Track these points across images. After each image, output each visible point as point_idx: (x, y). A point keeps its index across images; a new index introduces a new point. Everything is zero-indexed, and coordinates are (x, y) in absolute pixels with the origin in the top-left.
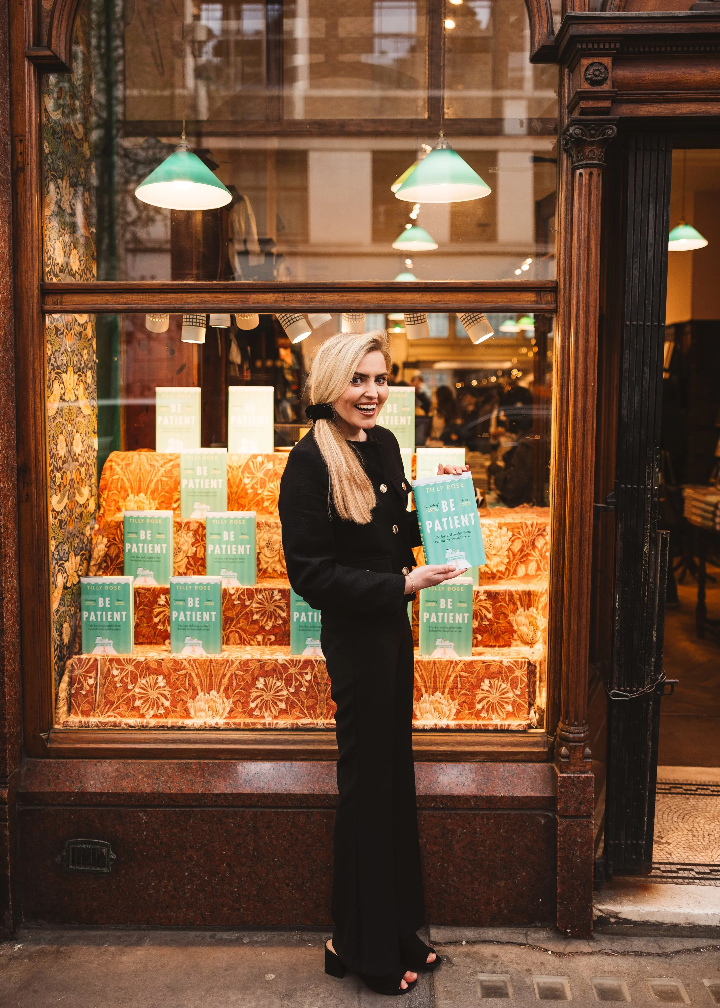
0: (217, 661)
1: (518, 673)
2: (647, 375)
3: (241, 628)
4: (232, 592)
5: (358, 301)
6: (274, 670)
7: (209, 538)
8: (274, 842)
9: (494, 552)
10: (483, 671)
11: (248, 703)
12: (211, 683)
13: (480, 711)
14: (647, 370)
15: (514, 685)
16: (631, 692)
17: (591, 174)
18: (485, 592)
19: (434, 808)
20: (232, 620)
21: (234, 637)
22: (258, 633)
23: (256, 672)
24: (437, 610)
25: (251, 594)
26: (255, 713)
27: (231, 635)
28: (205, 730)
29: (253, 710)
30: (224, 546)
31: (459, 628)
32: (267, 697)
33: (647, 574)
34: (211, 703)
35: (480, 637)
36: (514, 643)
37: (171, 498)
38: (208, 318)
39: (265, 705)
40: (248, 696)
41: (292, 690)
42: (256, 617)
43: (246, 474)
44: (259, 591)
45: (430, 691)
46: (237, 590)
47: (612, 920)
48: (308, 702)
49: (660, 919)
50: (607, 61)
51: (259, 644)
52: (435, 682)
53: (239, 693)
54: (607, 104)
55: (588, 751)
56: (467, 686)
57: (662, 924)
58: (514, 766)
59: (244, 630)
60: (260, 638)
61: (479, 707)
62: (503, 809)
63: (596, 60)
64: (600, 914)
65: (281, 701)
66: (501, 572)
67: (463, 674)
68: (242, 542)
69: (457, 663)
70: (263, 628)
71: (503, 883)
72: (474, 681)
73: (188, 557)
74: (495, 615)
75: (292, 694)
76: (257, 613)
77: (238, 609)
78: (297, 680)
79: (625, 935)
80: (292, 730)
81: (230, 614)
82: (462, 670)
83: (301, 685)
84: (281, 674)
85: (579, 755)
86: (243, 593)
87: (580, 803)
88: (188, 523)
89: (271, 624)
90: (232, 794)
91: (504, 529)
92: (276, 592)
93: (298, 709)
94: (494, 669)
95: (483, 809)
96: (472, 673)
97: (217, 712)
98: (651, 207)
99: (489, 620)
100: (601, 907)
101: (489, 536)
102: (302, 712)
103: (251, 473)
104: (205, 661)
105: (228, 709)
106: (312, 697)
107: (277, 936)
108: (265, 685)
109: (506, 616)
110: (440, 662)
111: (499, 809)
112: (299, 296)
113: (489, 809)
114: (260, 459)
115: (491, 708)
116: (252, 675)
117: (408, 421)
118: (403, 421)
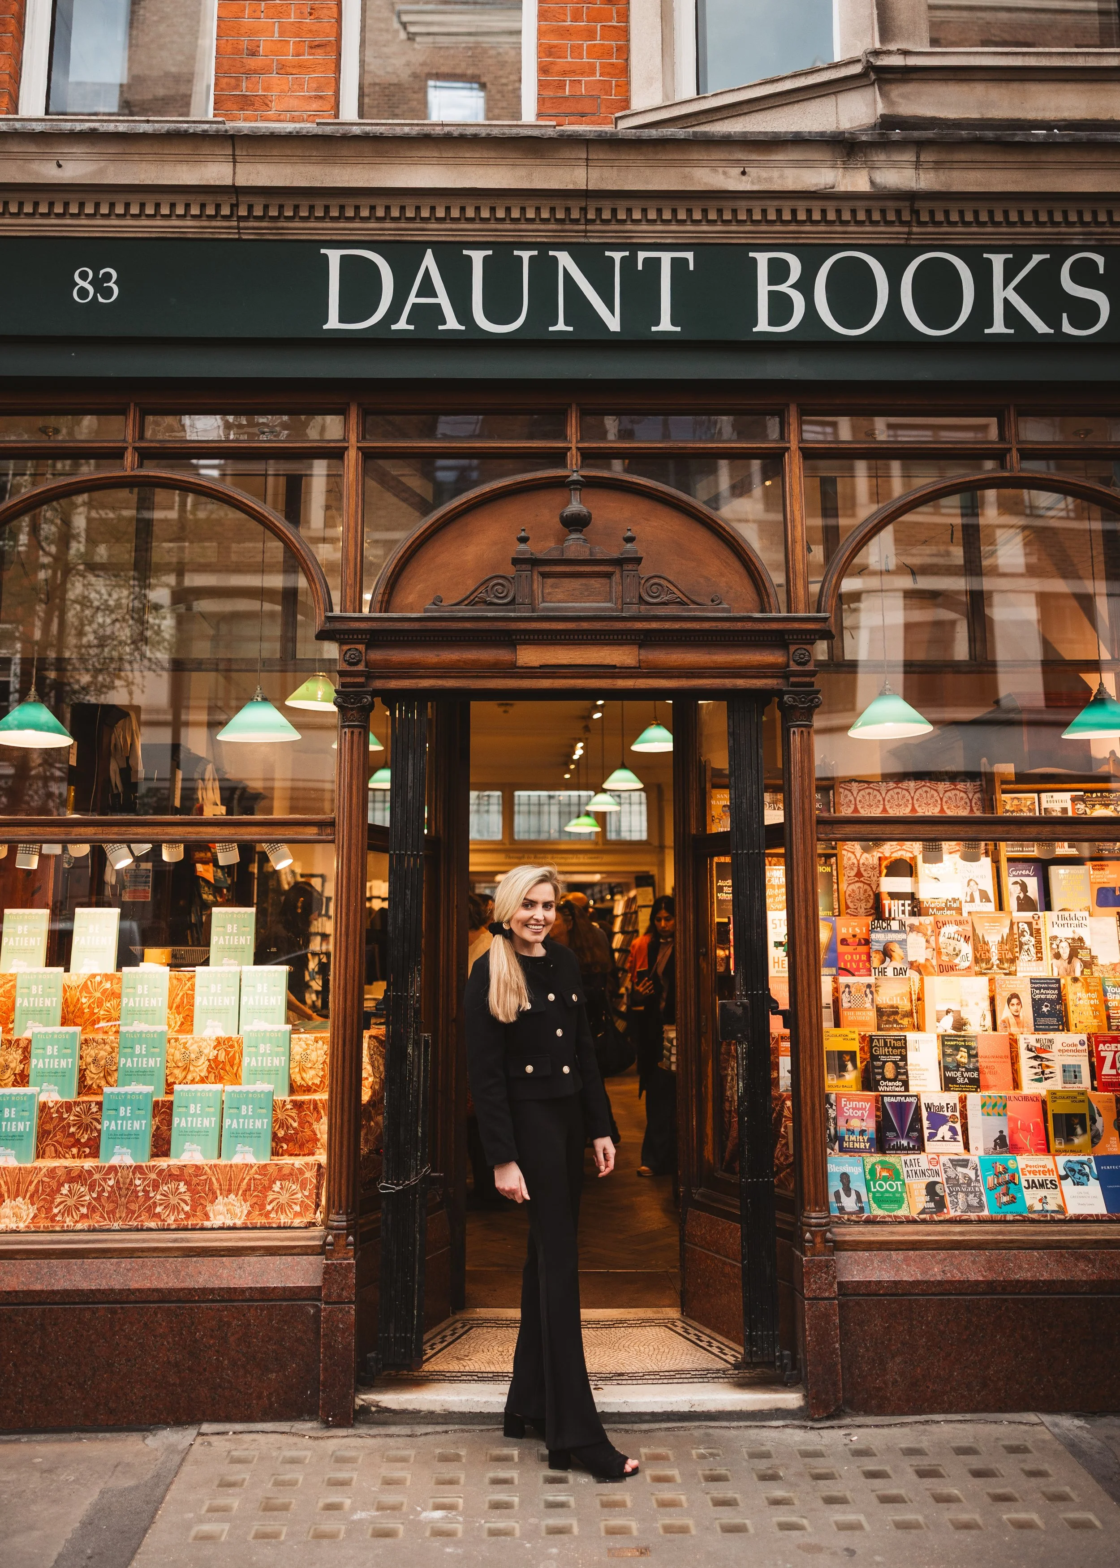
0: (25, 1169)
1: (308, 1175)
2: (409, 897)
3: (57, 1141)
4: (51, 1105)
5: (167, 834)
6: (79, 1176)
7: (34, 1052)
8: (60, 1339)
9: (310, 1065)
10: (275, 1174)
11: (51, 1209)
12: (18, 1190)
13: (269, 1212)
14: (408, 892)
15: (303, 1187)
16: (397, 1185)
17: (352, 733)
18: (291, 1101)
19: (213, 1301)
20: (49, 1133)
21: (50, 1150)
22: (73, 1146)
23: (62, 1179)
24: (238, 1117)
25: (69, 1106)
26: (57, 1219)
27: (47, 1149)
28: (6, 1232)
29: (56, 1215)
30: (47, 1060)
31: (258, 1134)
32: (70, 1202)
33: (411, 1074)
34: (17, 1210)
35: (285, 1147)
36: (318, 1152)
37: (8, 1018)
38: (41, 847)
39: (68, 1211)
40: (52, 1202)
41: (95, 1195)
42: (72, 1130)
43: (84, 994)
44: (77, 1104)
45: (225, 1193)
46: (56, 1103)
47: (373, 1409)
48: (109, 1206)
49: (418, 1407)
50: (362, 648)
51: (73, 1157)
52: (230, 1185)
53: (44, 1199)
54: (361, 680)
55: (351, 1238)
56: (260, 1188)
57: (420, 1411)
58: (289, 1258)
59: (60, 1143)
60: (75, 1151)
61: (269, 1208)
62: (275, 1300)
63: (352, 646)
64: (362, 1403)
65: (83, 1206)
66: (316, 1085)
67: (257, 1176)
68: (65, 1056)
69: (252, 1167)
70: (78, 1140)
71: (273, 1376)
72: (266, 1183)
73: (15, 1075)
74: (299, 1124)
75: (94, 1199)
76: (74, 1125)
77: (55, 1122)
78: (100, 1185)
79: (385, 1423)
80: (89, 1231)
81: (48, 1127)
82: (256, 1173)
83: (103, 1190)
84: (85, 1180)
85: (342, 1242)
86: (61, 1106)
87: (342, 1289)
88: (18, 1040)
89: (86, 1137)
90: (23, 1292)
91: (320, 1042)
92: (93, 1105)
93: (98, 1214)
94: (286, 1171)
95: (257, 1301)
96: (265, 1175)
97: (21, 1218)
98: (410, 756)
99: (294, 1129)
100: (363, 1397)
101: (305, 1050)
102: (102, 1217)
103: (89, 992)
104: (15, 1168)
105: (32, 1215)
106: (113, 1202)
107: (55, 1436)
108: (70, 1191)
109: (311, 1124)
110: (236, 1166)
111: (272, 1300)
112: (115, 829)
113: (262, 1300)
114: (98, 979)
115: (280, 1208)
116: (58, 1181)
117: (248, 940)
118: (242, 940)
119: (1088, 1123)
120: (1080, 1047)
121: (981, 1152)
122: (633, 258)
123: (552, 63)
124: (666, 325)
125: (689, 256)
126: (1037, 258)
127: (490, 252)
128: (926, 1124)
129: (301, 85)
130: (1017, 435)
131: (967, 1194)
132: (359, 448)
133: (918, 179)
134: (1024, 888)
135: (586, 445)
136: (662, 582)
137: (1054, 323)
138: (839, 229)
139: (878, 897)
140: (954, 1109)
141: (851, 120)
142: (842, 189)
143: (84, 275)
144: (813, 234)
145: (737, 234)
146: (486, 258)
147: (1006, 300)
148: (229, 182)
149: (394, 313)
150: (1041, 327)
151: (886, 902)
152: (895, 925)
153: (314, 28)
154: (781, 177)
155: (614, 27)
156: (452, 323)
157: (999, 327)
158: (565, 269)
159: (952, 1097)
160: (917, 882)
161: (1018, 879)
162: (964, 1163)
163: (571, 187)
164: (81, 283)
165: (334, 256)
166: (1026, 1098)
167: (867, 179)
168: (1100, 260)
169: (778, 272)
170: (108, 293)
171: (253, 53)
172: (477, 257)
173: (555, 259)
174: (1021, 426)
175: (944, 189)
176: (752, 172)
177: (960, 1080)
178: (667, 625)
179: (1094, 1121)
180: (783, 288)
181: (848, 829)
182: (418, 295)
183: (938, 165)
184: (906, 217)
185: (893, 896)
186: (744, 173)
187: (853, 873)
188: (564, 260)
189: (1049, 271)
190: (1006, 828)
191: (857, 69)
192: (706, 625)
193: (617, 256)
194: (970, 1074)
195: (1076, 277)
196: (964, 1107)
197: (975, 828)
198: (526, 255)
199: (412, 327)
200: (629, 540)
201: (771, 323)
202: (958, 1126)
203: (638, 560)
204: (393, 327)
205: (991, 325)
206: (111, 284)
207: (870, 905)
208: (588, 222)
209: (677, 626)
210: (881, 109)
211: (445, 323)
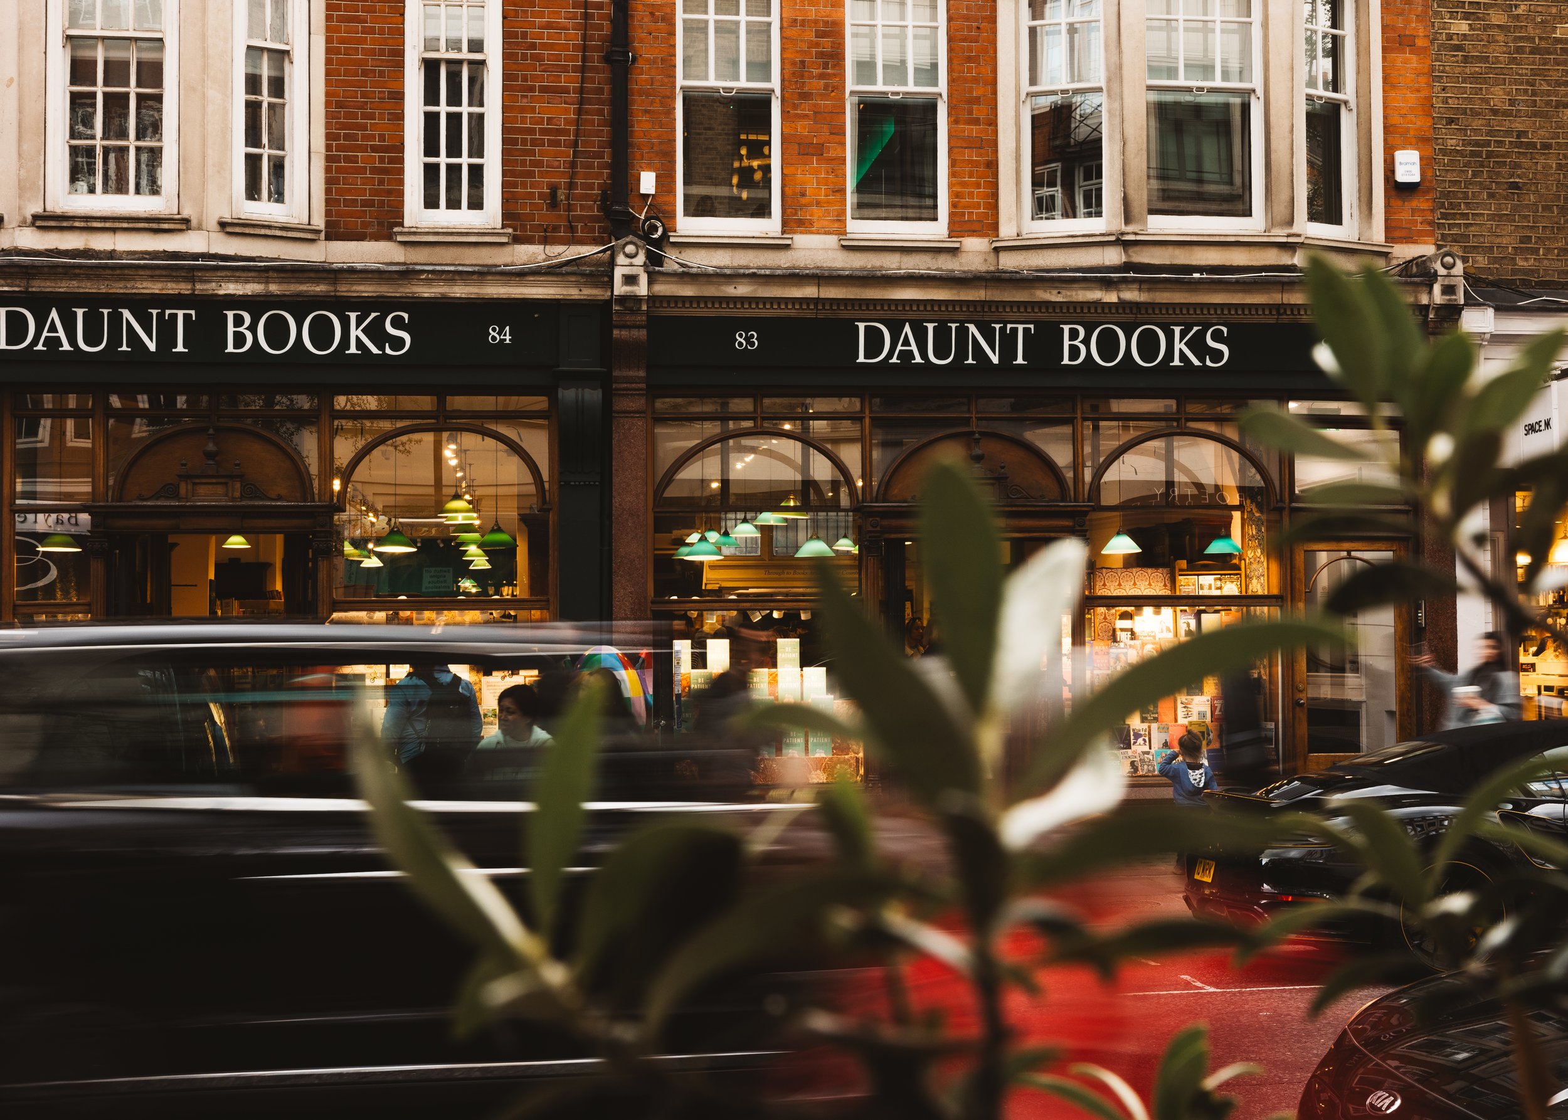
1: (852, 761)
10: (837, 761)
15: (850, 766)
17: (874, 558)
45: (815, 769)
50: (878, 519)
52: (817, 766)
54: (879, 534)
56: (831, 767)
61: (835, 775)
63: (874, 519)
67: (829, 763)
69: (826, 758)
72: (834, 765)
82: (828, 761)
94: (842, 760)
96: (833, 762)
99: (839, 743)
109: (847, 741)
110: (819, 758)
112: (760, 604)
117: (796, 655)
118: (794, 655)
119: (1206, 736)
120: (1207, 703)
121: (1156, 749)
122: (1005, 327)
123: (958, 202)
124: (1020, 360)
125: (1032, 326)
126: (1195, 329)
127: (936, 324)
128: (1132, 737)
129: (829, 213)
130: (1185, 410)
131: (1148, 765)
132: (870, 417)
133: (1140, 296)
134: (1188, 625)
135: (980, 416)
136: (1018, 488)
137: (1202, 360)
138: (1103, 315)
139: (1114, 630)
140: (1145, 731)
141: (1110, 261)
142: (1105, 301)
143: (741, 336)
144: (1090, 318)
145: (1054, 317)
146: (934, 327)
147: (1180, 349)
148: (816, 296)
149: (890, 355)
150: (1196, 362)
151: (1118, 633)
152: (1122, 645)
153: (834, 181)
154: (1076, 294)
155: (991, 182)
156: (918, 359)
157: (1176, 362)
158: (972, 333)
159: (1145, 726)
160: (1134, 623)
161: (1185, 621)
162: (1148, 753)
163: (978, 299)
164: (739, 339)
165: (862, 326)
166: (1179, 725)
167: (1116, 296)
168: (1225, 330)
169: (1074, 335)
170: (753, 344)
171: (803, 195)
172: (930, 327)
173: (968, 328)
174: (1187, 405)
175: (1152, 301)
176: (1064, 292)
177: (1149, 718)
178: (1020, 509)
179: (1209, 735)
180: (1076, 343)
181: (1100, 601)
182: (902, 346)
183: (1149, 290)
184: (1135, 311)
185: (1122, 630)
186: (1059, 293)
187: (1102, 617)
188: (972, 328)
189: (1201, 335)
190: (1171, 601)
191: (1113, 238)
192: (1038, 509)
193: (997, 326)
194: (1154, 715)
195: (1214, 338)
196: (1150, 730)
197: (1158, 600)
198: (954, 326)
199: (899, 361)
200: (1003, 468)
201: (1070, 360)
202: (1147, 739)
203: (1007, 478)
204: (890, 361)
205: (1173, 361)
206: (754, 340)
207: (1110, 634)
208: (984, 312)
209: (1024, 509)
210: (1124, 259)
211: (915, 359)
